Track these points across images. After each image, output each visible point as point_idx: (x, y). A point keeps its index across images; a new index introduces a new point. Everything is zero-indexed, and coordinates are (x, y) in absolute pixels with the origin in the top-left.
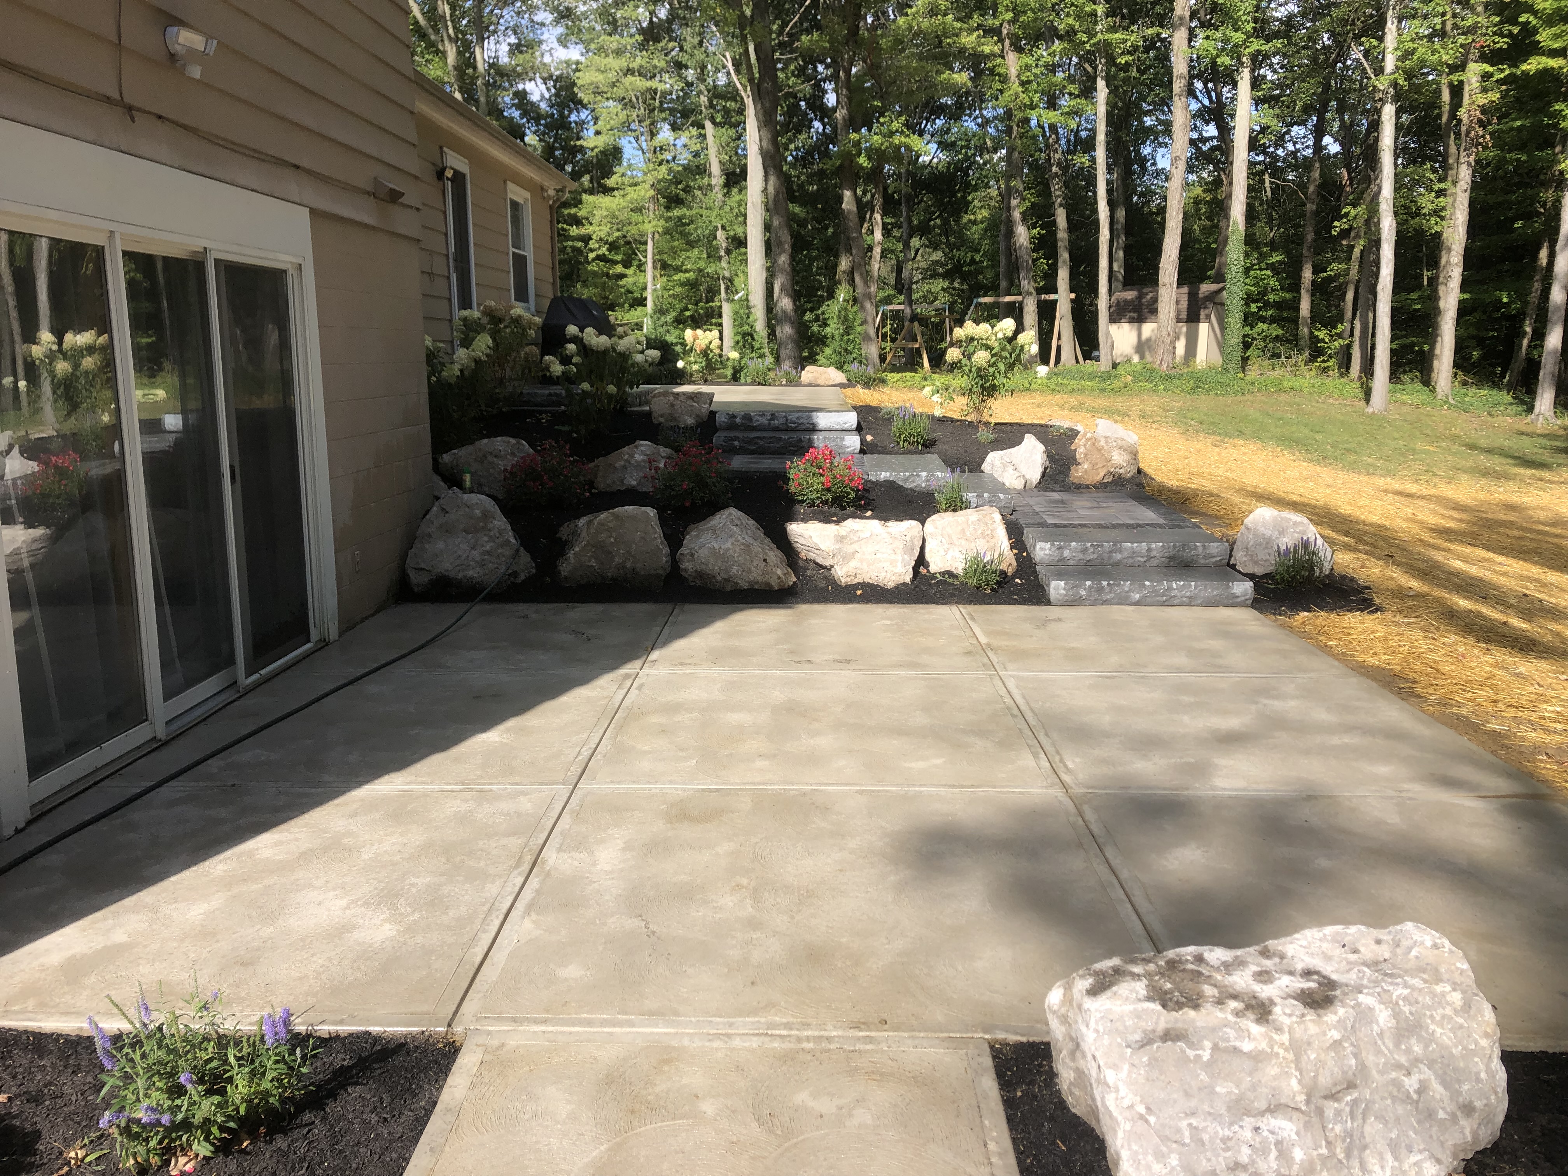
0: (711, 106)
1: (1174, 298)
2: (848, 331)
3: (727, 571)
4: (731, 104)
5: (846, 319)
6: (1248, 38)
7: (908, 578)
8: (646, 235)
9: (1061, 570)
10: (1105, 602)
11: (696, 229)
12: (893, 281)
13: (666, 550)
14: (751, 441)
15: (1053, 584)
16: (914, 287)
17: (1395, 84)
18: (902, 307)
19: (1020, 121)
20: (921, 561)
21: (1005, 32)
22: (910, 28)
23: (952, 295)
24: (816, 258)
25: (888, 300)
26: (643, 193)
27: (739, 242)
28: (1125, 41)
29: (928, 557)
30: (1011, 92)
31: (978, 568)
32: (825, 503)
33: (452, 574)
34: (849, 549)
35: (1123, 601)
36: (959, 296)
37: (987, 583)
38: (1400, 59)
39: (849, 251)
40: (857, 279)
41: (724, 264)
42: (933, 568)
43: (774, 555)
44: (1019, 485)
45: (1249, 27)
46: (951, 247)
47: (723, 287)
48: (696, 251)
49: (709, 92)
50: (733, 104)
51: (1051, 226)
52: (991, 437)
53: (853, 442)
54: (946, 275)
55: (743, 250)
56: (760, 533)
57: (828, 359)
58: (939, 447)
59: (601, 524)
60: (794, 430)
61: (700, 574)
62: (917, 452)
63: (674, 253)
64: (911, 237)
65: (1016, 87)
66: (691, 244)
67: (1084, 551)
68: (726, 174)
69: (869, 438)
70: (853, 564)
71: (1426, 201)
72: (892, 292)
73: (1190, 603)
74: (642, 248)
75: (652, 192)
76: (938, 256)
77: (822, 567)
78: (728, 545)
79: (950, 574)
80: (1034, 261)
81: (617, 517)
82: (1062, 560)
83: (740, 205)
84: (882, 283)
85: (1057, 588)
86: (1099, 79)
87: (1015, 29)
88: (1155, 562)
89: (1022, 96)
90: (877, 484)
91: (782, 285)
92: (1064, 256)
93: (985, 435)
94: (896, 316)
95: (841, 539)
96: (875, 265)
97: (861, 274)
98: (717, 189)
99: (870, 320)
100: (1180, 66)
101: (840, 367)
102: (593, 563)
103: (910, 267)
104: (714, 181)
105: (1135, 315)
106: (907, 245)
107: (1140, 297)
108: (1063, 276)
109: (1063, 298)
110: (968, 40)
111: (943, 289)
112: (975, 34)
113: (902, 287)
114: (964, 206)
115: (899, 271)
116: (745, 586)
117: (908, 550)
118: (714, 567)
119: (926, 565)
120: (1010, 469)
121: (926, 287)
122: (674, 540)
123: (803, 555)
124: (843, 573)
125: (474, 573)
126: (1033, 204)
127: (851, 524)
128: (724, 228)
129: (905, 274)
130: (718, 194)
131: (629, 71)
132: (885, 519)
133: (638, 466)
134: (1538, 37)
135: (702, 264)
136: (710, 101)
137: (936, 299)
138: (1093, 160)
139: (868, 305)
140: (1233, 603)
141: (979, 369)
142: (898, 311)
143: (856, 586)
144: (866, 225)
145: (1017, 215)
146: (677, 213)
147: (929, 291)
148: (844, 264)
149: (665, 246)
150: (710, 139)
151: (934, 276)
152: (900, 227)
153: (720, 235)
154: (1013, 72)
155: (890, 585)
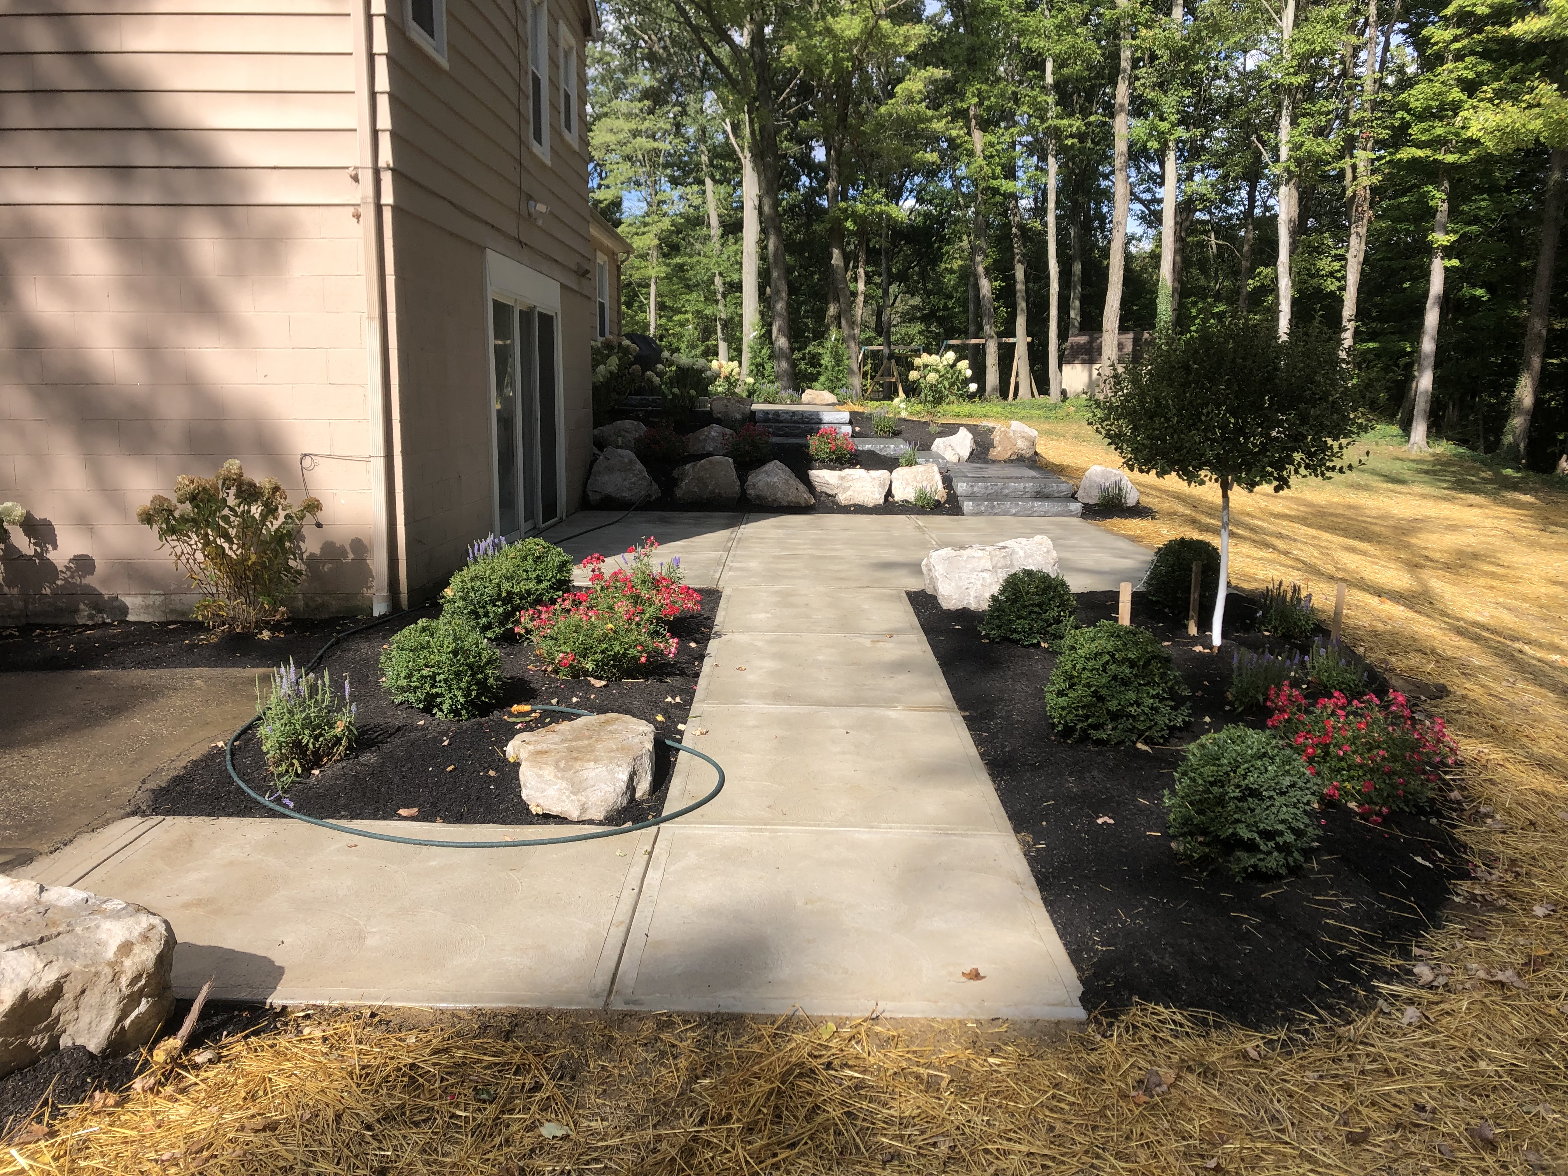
0: (711, 164)
1: (1116, 342)
2: (838, 362)
3: (775, 495)
4: (729, 164)
5: (837, 353)
6: (1173, 126)
7: (881, 501)
8: (650, 278)
9: (971, 497)
10: (996, 514)
11: (695, 276)
12: (873, 325)
13: (738, 483)
14: (780, 429)
15: (966, 503)
16: (893, 330)
17: (1287, 170)
18: (881, 348)
19: (983, 189)
20: (889, 493)
21: (972, 113)
22: (891, 115)
23: (928, 337)
24: (803, 303)
25: (869, 342)
26: (648, 242)
27: (735, 287)
28: (1071, 126)
29: (894, 492)
30: (976, 165)
31: (922, 495)
32: (831, 460)
33: (613, 495)
34: (847, 484)
35: (1006, 514)
36: (934, 339)
37: (928, 504)
38: (1291, 150)
39: (837, 299)
40: (843, 322)
41: (721, 307)
42: (897, 498)
43: (802, 487)
44: (955, 459)
45: (1174, 118)
46: (928, 293)
47: (719, 327)
48: (695, 295)
49: (709, 151)
50: (731, 164)
51: (1010, 279)
52: (938, 430)
53: (848, 429)
54: (924, 319)
55: (738, 294)
56: (793, 476)
57: (823, 385)
58: (904, 435)
59: (702, 466)
60: (808, 423)
61: (758, 497)
62: (889, 437)
63: (674, 295)
64: (890, 284)
65: (980, 161)
66: (689, 288)
67: (987, 488)
68: (724, 226)
69: (857, 429)
70: (849, 493)
71: (1325, 264)
72: (873, 335)
73: (1045, 515)
74: (644, 291)
75: (657, 242)
76: (916, 301)
77: (830, 495)
78: (776, 479)
79: (907, 501)
80: (995, 309)
81: (710, 462)
82: (973, 493)
83: (736, 254)
84: (865, 326)
85: (967, 506)
86: (1050, 157)
87: (980, 111)
88: (1028, 495)
89: (986, 168)
90: (863, 452)
91: (780, 326)
92: (1022, 305)
93: (933, 428)
94: (875, 354)
95: (842, 478)
96: (859, 311)
97: (847, 319)
98: (715, 239)
99: (854, 356)
100: (1121, 147)
101: (832, 391)
102: (696, 489)
103: (888, 313)
104: (712, 233)
105: (1086, 357)
106: (886, 293)
107: (1091, 341)
108: (1021, 322)
109: (1021, 341)
110: (938, 126)
111: (920, 333)
112: (944, 121)
113: (882, 329)
114: (937, 258)
115: (879, 314)
116: (785, 504)
117: (882, 485)
118: (767, 493)
119: (893, 497)
120: (950, 449)
121: (904, 331)
122: (743, 479)
123: (818, 489)
124: (843, 498)
125: (626, 494)
126: (995, 261)
127: (847, 471)
128: (721, 274)
129: (884, 318)
130: (715, 244)
131: (636, 134)
132: (868, 469)
133: (713, 439)
134: (1410, 131)
135: (700, 306)
136: (711, 161)
137: (912, 341)
138: (1045, 224)
139: (852, 345)
140: (1070, 514)
141: (932, 385)
142: (878, 351)
143: (851, 506)
144: (849, 273)
145: (981, 269)
146: (678, 260)
147: (906, 334)
148: (832, 310)
149: (665, 289)
150: (709, 194)
151: (912, 320)
152: (880, 275)
153: (718, 280)
154: (978, 147)
155: (871, 505)
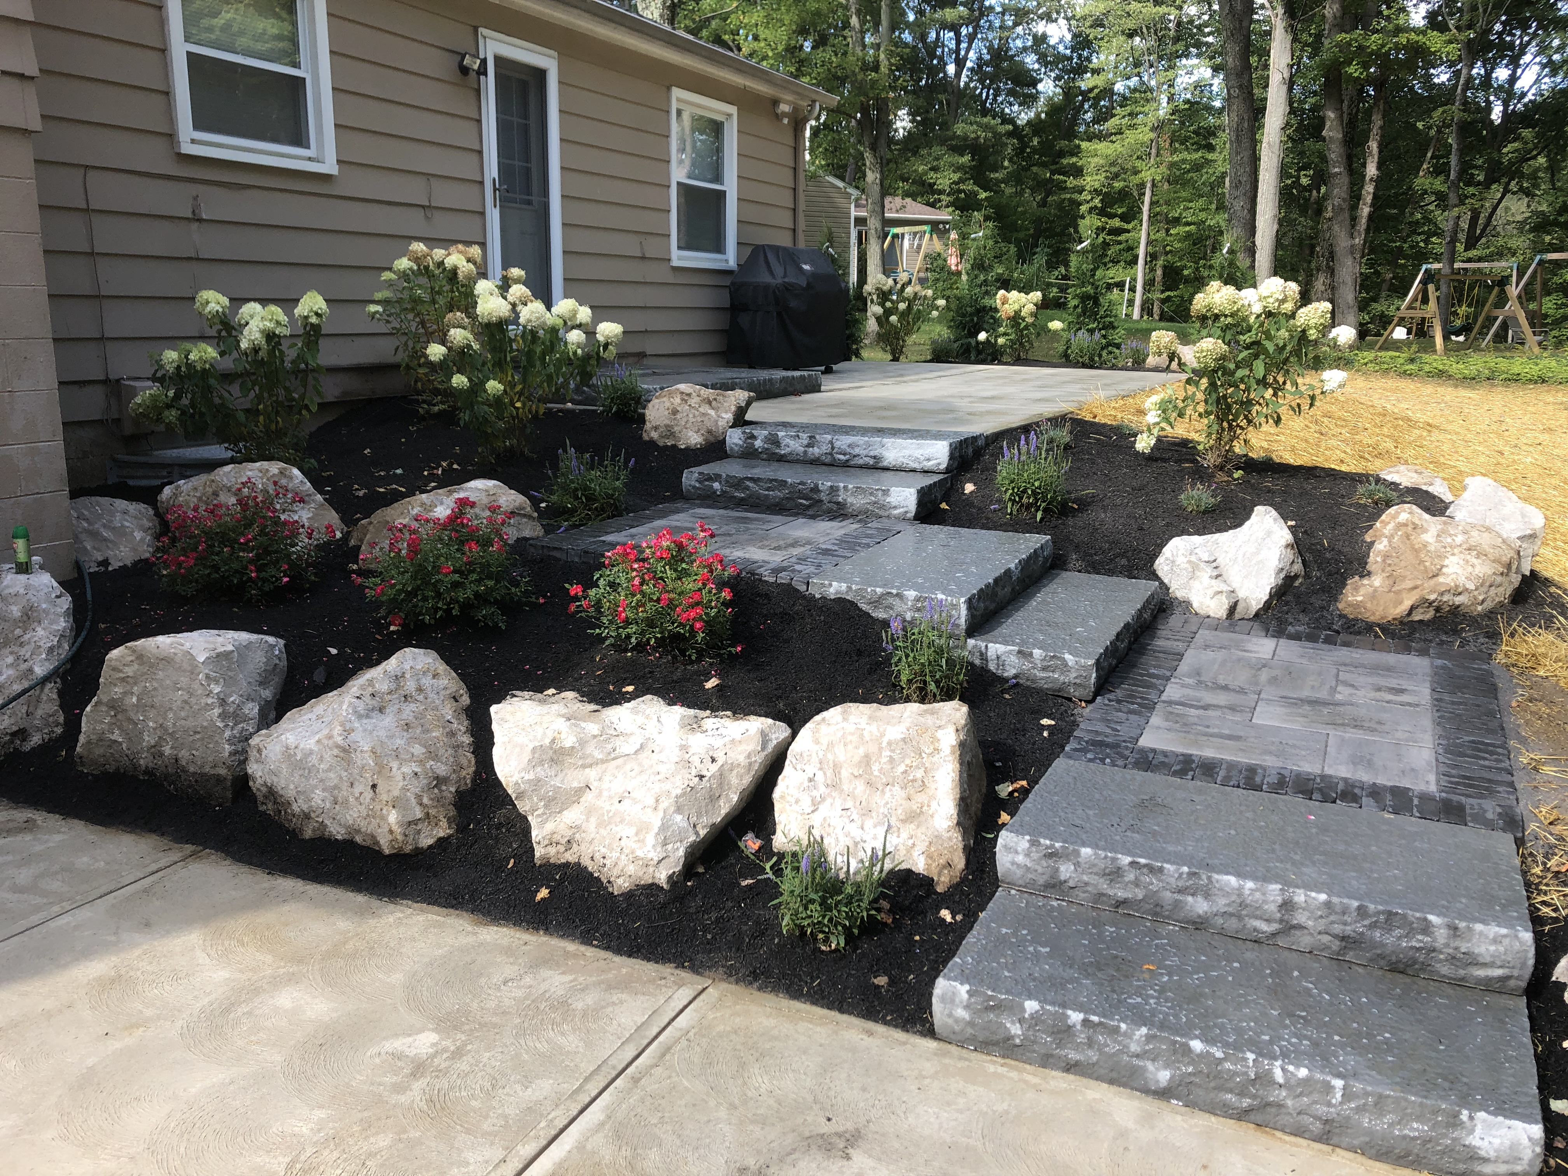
7: (663, 873)
8: (1144, 184)
14: (746, 483)
44: (1218, 607)
60: (844, 465)
69: (969, 488)
70: (572, 816)
74: (1139, 199)
93: (1195, 497)
155: (621, 885)
